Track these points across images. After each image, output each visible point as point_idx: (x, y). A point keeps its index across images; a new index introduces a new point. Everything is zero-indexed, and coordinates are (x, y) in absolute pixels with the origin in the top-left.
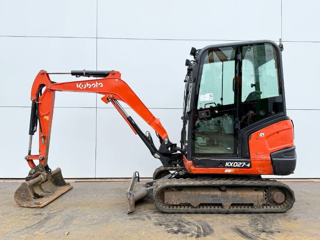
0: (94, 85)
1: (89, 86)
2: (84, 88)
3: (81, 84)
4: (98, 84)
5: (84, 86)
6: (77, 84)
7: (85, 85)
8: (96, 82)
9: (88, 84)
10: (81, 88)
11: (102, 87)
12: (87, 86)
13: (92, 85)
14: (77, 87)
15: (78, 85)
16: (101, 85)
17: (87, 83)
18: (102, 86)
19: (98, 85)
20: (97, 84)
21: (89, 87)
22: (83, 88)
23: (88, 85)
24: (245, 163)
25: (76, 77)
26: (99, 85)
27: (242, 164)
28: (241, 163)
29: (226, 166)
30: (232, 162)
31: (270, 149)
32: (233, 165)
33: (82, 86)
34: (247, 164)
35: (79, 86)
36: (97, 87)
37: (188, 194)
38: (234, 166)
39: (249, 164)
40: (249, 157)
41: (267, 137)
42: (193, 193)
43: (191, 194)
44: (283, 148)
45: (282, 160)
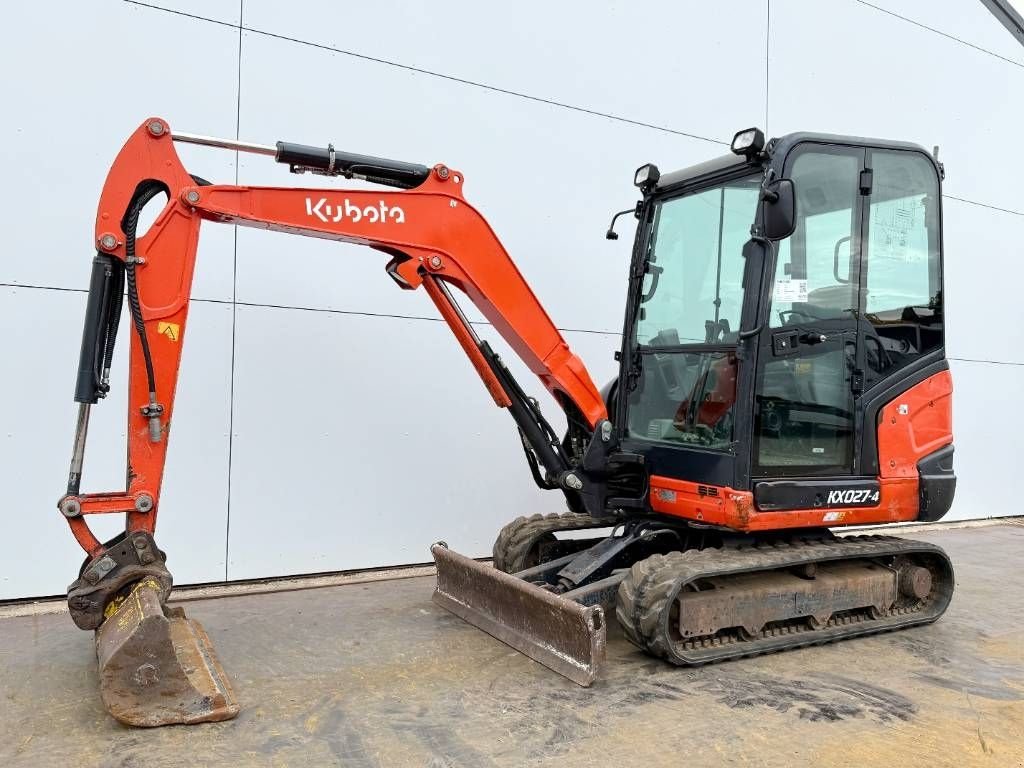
0: (371, 214)
1: (354, 214)
2: (336, 219)
3: (322, 201)
4: (386, 209)
5: (335, 213)
6: (308, 202)
7: (339, 208)
8: (382, 203)
9: (351, 205)
10: (324, 219)
11: (400, 223)
12: (348, 213)
13: (366, 213)
14: (309, 212)
15: (313, 206)
16: (397, 215)
17: (347, 202)
18: (401, 219)
19: (387, 213)
20: (384, 209)
21: (357, 219)
22: (330, 218)
23: (349, 209)
24: (868, 492)
25: (293, 170)
26: (392, 214)
27: (864, 494)
28: (861, 492)
29: (829, 502)
30: (842, 488)
31: (918, 450)
32: (844, 498)
33: (329, 210)
34: (872, 494)
35: (316, 210)
36: (383, 219)
37: (739, 598)
38: (846, 501)
39: (877, 493)
40: (877, 474)
41: (913, 415)
42: (750, 593)
43: (747, 598)
44: (940, 446)
45: (940, 480)
